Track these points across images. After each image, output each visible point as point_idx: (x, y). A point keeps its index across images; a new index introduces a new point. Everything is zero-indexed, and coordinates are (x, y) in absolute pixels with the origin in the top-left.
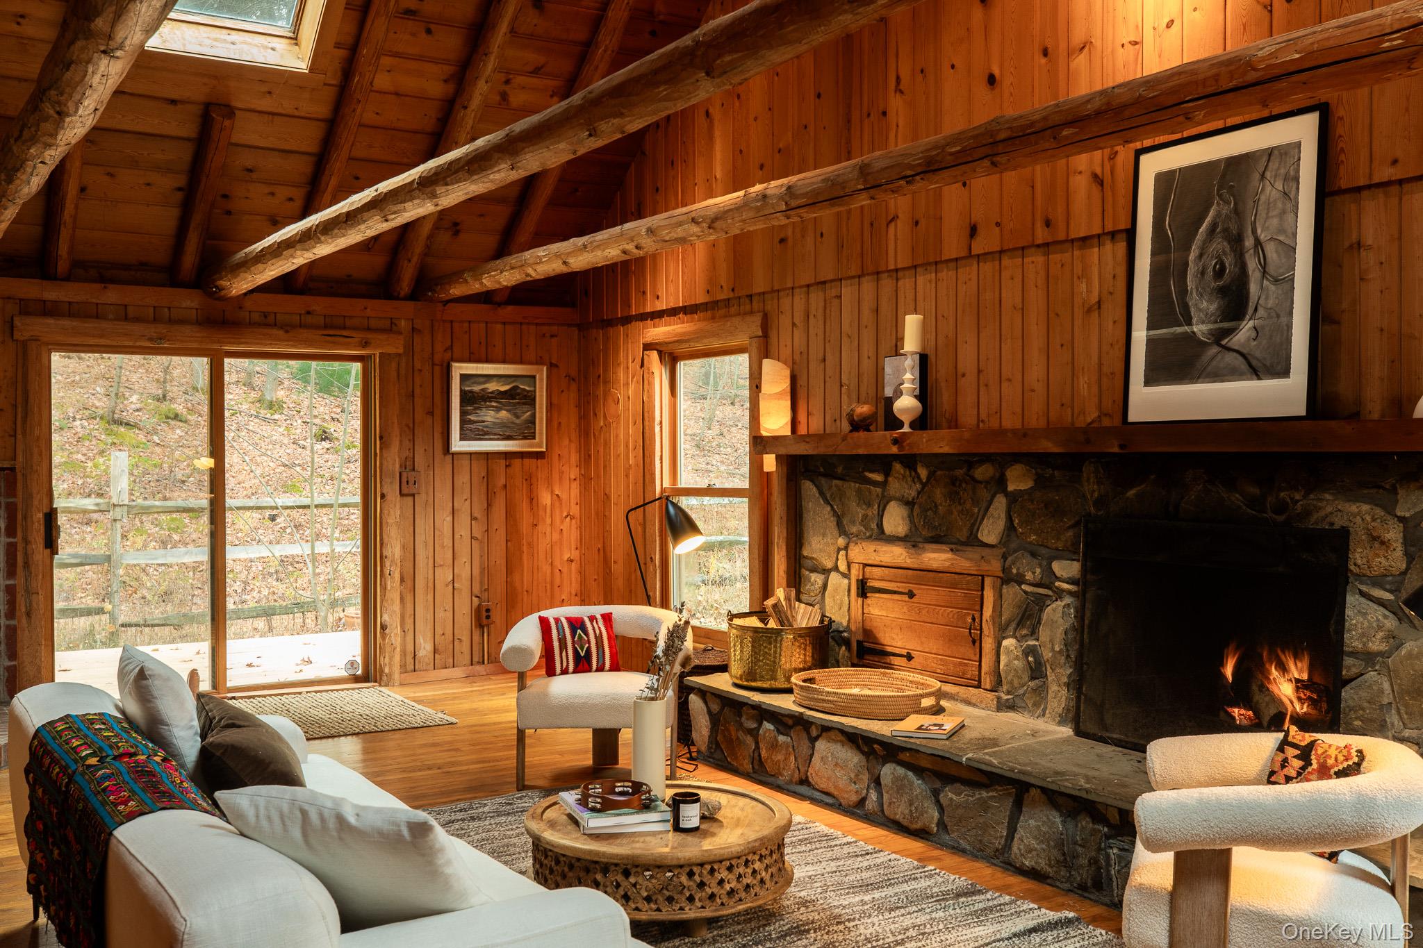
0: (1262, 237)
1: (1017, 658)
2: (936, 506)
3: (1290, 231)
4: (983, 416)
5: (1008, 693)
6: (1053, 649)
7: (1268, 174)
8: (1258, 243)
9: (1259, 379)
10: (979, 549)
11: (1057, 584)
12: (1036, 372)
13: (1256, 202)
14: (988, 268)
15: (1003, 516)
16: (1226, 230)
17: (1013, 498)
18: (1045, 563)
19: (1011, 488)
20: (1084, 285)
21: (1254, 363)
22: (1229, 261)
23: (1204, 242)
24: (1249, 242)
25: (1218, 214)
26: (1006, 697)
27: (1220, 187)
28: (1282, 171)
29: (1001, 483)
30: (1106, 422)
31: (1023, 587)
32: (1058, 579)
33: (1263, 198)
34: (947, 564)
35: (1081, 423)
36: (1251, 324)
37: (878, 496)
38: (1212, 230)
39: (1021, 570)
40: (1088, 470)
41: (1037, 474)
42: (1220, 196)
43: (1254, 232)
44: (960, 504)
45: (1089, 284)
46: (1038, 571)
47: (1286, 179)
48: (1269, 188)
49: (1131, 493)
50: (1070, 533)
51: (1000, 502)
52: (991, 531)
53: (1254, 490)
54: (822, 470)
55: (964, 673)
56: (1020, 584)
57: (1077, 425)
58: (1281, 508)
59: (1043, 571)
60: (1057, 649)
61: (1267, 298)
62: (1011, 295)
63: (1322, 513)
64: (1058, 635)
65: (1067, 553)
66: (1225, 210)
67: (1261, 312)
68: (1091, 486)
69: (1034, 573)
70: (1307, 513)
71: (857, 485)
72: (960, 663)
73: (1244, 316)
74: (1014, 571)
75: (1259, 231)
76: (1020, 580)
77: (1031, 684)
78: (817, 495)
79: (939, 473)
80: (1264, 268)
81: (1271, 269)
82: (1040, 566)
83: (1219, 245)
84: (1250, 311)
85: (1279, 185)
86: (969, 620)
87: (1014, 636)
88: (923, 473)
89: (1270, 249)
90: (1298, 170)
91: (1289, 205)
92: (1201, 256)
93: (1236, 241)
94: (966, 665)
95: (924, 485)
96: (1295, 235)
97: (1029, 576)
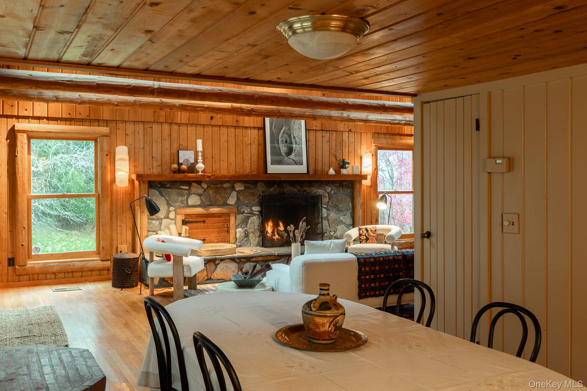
0: (295, 136)
1: (242, 233)
2: (210, 195)
3: (301, 136)
4: (214, 170)
5: (239, 243)
6: (254, 229)
7: (295, 123)
8: (294, 137)
9: (297, 165)
10: (228, 206)
11: (254, 212)
12: (232, 158)
13: (293, 128)
14: (216, 129)
15: (236, 197)
16: (287, 133)
17: (238, 192)
18: (250, 208)
19: (237, 189)
20: (246, 138)
21: (296, 162)
22: (288, 139)
23: (282, 134)
24: (292, 136)
25: (285, 129)
26: (239, 244)
27: (285, 123)
28: (298, 123)
29: (233, 188)
30: (253, 173)
31: (244, 214)
32: (254, 211)
33: (294, 128)
34: (219, 211)
35: (245, 173)
36: (294, 154)
37: (186, 193)
38: (284, 132)
39: (244, 210)
40: (259, 184)
41: (244, 186)
42: (285, 125)
43: (293, 134)
44: (219, 194)
45: (248, 138)
46: (249, 210)
47: (299, 125)
48: (295, 126)
49: (271, 189)
50: (257, 200)
51: (234, 194)
52: (232, 200)
53: (299, 188)
54: (159, 186)
55: (225, 240)
56: (243, 214)
57: (245, 174)
58: (304, 191)
59: (250, 210)
60: (256, 228)
61: (297, 148)
62: (224, 138)
63: (314, 192)
64: (256, 225)
65: (256, 205)
66: (287, 128)
67: (296, 151)
68: (261, 188)
69: (247, 211)
70: (311, 192)
71: (177, 190)
72: (223, 238)
73: (292, 151)
74: (242, 211)
75: (294, 134)
76: (243, 213)
77: (245, 239)
78: (158, 194)
79: (211, 186)
80: (296, 142)
81: (297, 143)
82: (249, 208)
83: (285, 135)
84: (294, 151)
85: (298, 126)
86: (226, 226)
87: (241, 227)
88: (205, 186)
89: (297, 139)
90: (301, 123)
91: (300, 130)
92: (282, 137)
93: (290, 136)
94: (225, 238)
95: (205, 190)
96: (302, 137)
97: (246, 212)
